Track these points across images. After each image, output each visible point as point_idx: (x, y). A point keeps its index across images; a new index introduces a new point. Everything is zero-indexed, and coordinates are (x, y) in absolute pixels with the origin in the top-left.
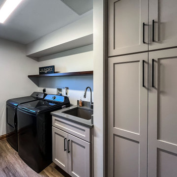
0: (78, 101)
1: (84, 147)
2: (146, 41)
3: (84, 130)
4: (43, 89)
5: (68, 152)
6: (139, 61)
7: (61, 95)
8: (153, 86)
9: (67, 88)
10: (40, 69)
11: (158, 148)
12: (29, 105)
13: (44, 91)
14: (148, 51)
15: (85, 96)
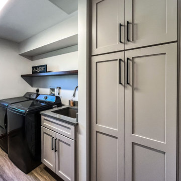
0: (70, 101)
1: (69, 145)
2: (123, 40)
3: (70, 128)
4: (36, 89)
5: (55, 151)
6: (117, 60)
7: (54, 95)
8: (128, 83)
9: (60, 88)
10: (33, 68)
11: (132, 142)
12: (20, 105)
13: (38, 91)
14: (124, 50)
15: (74, 95)
